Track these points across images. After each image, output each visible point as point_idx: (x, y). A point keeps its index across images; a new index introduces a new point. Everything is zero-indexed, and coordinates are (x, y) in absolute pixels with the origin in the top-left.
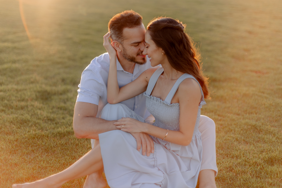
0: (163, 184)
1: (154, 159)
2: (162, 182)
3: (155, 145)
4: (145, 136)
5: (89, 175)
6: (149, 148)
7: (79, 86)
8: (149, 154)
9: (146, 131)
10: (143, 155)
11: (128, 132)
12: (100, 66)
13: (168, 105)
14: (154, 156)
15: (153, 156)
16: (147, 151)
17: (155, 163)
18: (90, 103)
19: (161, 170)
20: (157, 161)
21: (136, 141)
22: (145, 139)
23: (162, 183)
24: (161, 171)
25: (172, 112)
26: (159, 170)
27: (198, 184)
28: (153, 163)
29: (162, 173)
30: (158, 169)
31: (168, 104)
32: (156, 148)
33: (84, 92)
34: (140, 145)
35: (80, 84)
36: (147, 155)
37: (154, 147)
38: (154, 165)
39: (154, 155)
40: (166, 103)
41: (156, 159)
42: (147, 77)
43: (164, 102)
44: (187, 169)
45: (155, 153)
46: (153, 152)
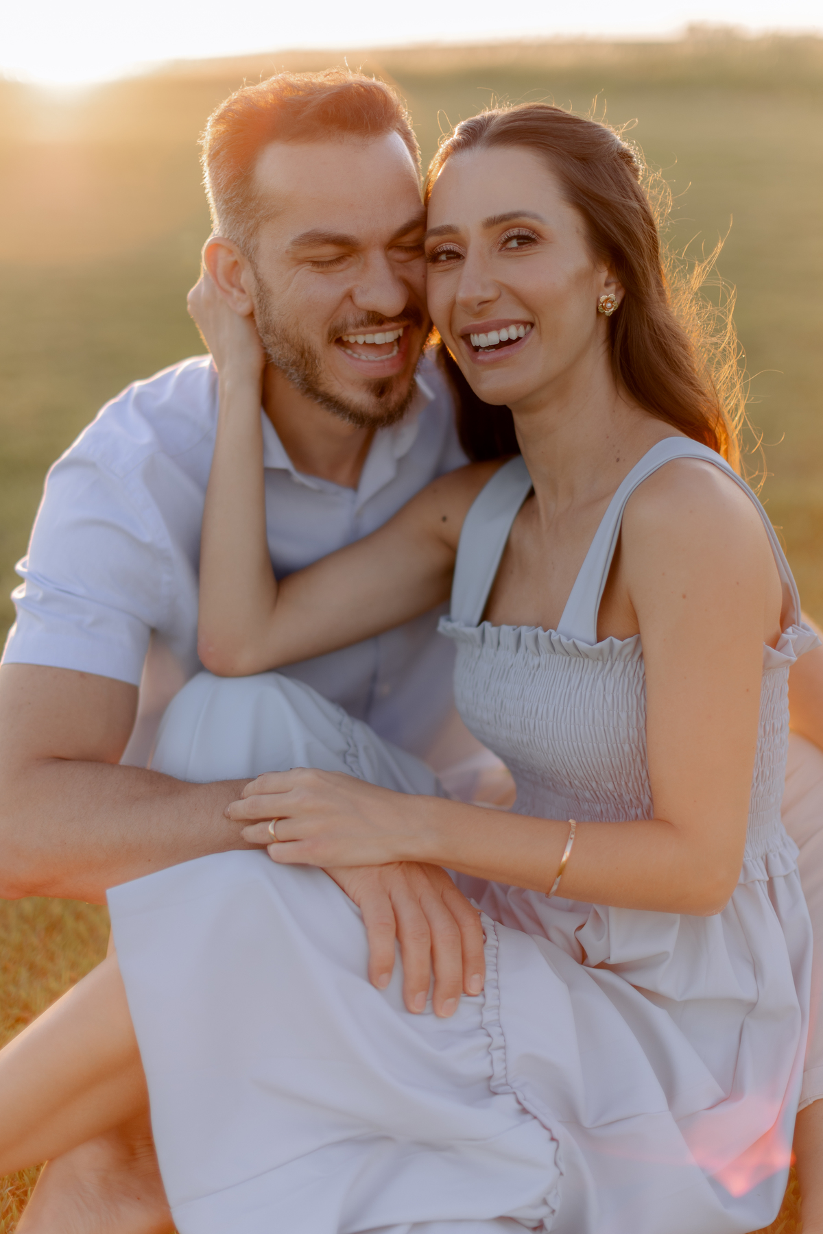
0: (553, 1211)
1: (488, 1040)
2: (550, 1199)
3: (491, 940)
4: (421, 882)
5: (51, 1160)
6: (448, 965)
7: (24, 566)
8: (451, 1001)
9: (425, 847)
10: (409, 1011)
11: (311, 862)
12: (145, 436)
13: (583, 646)
14: (489, 1016)
15: (481, 1013)
16: (436, 982)
17: (492, 1063)
18: (83, 675)
19: (535, 1118)
20: (504, 1048)
21: (362, 918)
22: (419, 902)
23: (545, 1202)
24: (535, 1122)
25: (609, 699)
26: (524, 1111)
27: (793, 1184)
28: (476, 1066)
29: (546, 1134)
30: (519, 1103)
31: (579, 643)
32: (497, 957)
33: (46, 600)
34: (386, 945)
35: (27, 558)
36: (434, 1012)
37: (481, 958)
38: (490, 1078)
39: (483, 1005)
40: (564, 640)
41: (502, 1034)
42: (444, 519)
43: (555, 636)
44: (721, 1093)
45: (489, 991)
46: (473, 987)
